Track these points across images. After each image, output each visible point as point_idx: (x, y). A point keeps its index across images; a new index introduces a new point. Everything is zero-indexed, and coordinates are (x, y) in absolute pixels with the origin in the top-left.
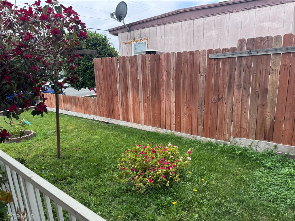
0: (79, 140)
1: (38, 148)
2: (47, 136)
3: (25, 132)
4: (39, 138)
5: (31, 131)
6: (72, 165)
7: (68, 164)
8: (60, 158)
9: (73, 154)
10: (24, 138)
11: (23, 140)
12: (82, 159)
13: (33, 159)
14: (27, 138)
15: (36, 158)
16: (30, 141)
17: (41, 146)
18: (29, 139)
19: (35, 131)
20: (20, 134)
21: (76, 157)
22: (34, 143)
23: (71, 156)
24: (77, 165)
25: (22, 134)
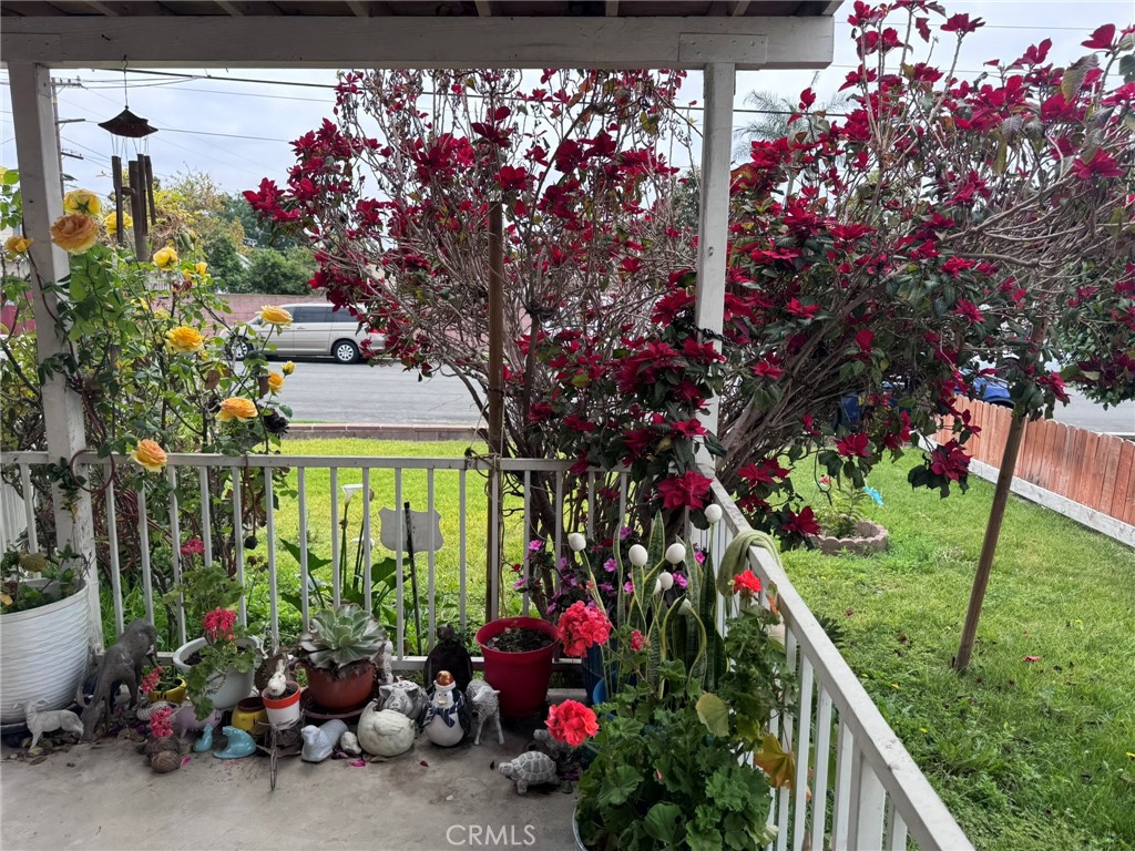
0: (1060, 627)
1: (888, 597)
2: (931, 564)
3: (856, 526)
4: (900, 563)
5: (879, 527)
6: (1009, 729)
7: (995, 714)
8: (963, 674)
9: (1021, 681)
10: (851, 546)
11: (844, 550)
12: (1060, 719)
13: (862, 632)
14: (857, 549)
15: (875, 635)
16: (866, 563)
17: (902, 598)
18: (866, 555)
19: (891, 530)
20: (840, 525)
21: (1036, 698)
22: (879, 575)
23: (1012, 683)
24: (1034, 736)
25: (846, 528)
